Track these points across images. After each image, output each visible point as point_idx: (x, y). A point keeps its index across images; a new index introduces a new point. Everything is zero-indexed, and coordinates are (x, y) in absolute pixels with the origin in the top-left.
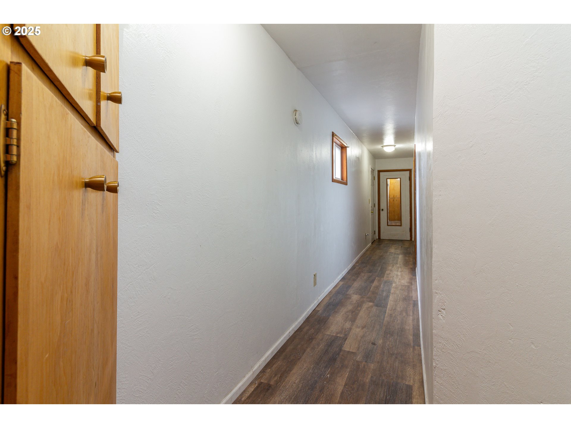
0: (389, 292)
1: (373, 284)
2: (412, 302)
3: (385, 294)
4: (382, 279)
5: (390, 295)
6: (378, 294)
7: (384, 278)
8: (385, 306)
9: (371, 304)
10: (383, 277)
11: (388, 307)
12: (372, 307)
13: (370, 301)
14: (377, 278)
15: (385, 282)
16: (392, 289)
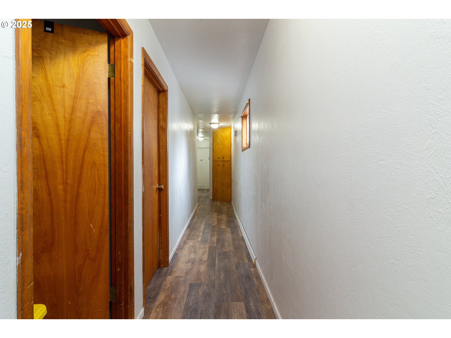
0: (204, 233)
1: (217, 237)
2: (190, 228)
3: (206, 231)
4: (210, 245)
5: (203, 231)
6: (211, 230)
7: (208, 246)
8: (205, 224)
9: (213, 225)
10: (210, 247)
11: (204, 224)
12: (212, 223)
13: (214, 226)
14: (215, 245)
15: (206, 241)
16: (201, 235)
